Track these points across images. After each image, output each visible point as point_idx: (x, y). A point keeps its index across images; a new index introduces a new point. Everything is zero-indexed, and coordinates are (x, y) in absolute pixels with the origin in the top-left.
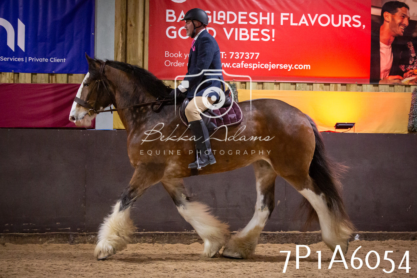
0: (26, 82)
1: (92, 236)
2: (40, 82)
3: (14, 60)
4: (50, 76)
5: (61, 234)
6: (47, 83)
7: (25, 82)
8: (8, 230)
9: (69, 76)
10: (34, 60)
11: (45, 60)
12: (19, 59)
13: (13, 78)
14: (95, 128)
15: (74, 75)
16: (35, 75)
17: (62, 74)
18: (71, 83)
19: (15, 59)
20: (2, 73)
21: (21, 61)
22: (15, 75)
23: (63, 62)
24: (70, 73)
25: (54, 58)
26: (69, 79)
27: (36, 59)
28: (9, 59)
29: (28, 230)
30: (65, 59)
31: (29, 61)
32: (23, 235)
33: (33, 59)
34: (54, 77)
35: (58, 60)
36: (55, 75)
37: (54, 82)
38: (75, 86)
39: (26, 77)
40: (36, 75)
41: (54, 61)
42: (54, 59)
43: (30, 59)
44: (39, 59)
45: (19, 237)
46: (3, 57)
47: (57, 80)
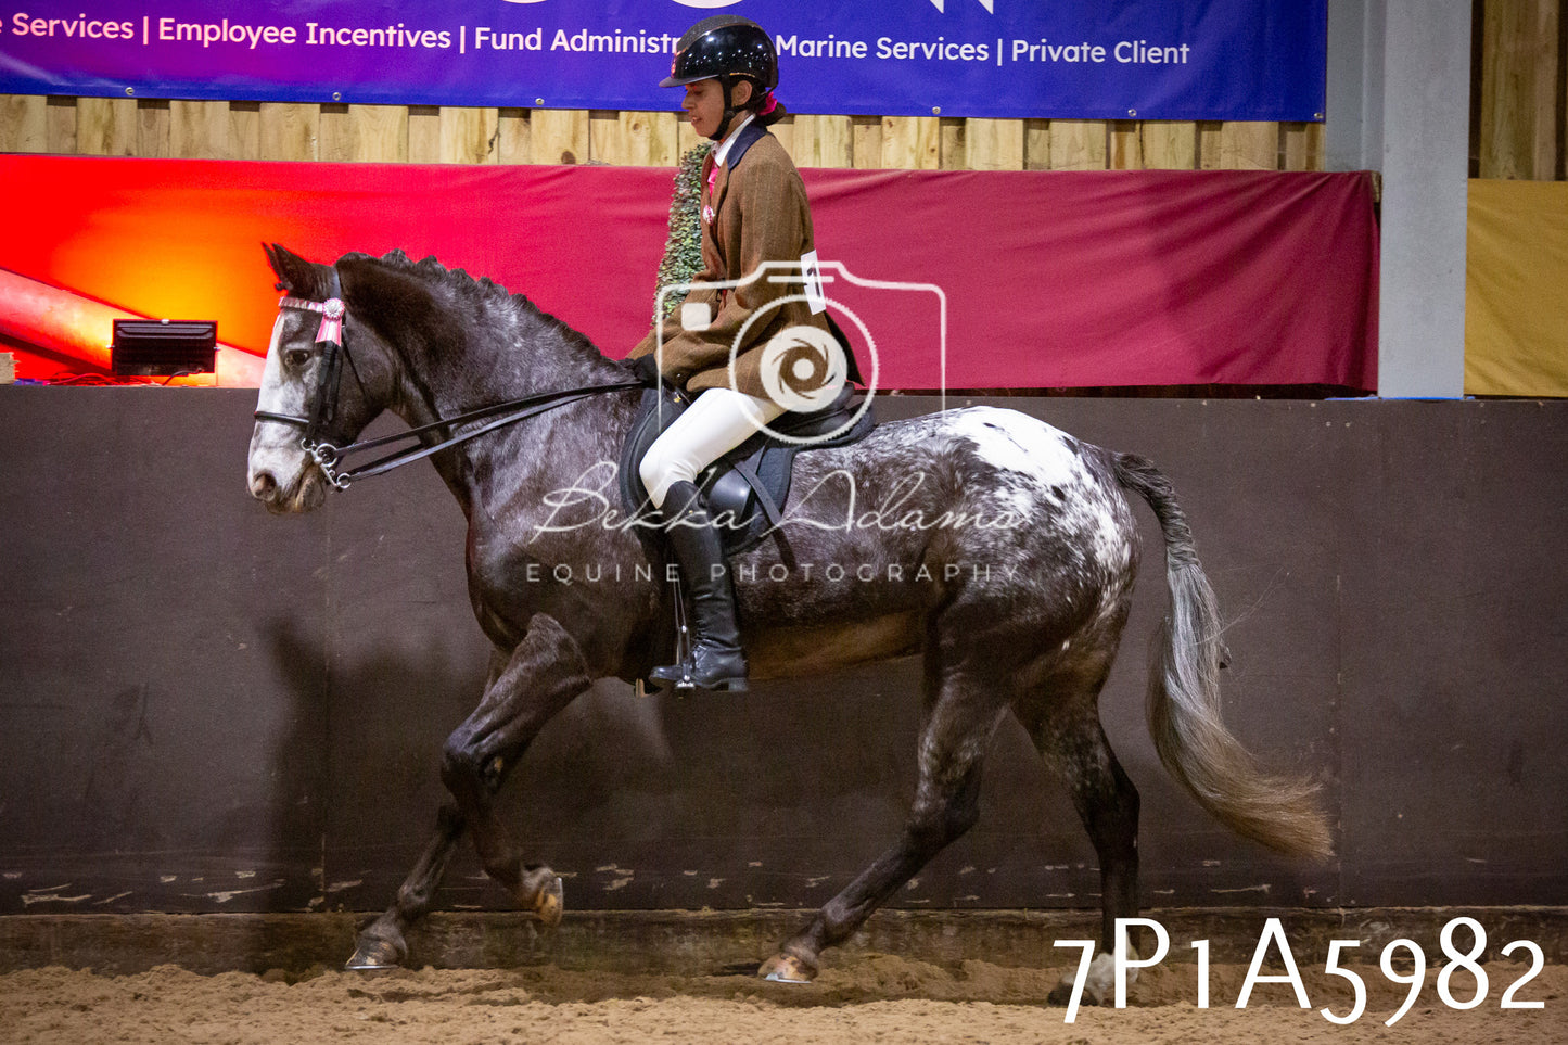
0: (1000, 161)
1: (1372, 925)
2: (1064, 163)
3: (941, 57)
4: (1113, 135)
5: (1227, 917)
6: (1100, 167)
7: (995, 165)
8: (975, 898)
9: (1205, 134)
10: (1038, 53)
11: (1093, 54)
12: (966, 51)
13: (935, 143)
14: (1375, 393)
15: (1230, 127)
16: (1041, 129)
17: (1174, 125)
18: (1210, 169)
19: (944, 52)
20: (885, 119)
21: (975, 59)
22: (945, 127)
23: (1176, 61)
24: (1209, 119)
25: (1136, 43)
26: (1203, 150)
27: (1047, 49)
28: (919, 51)
29: (1070, 895)
30: (1185, 49)
31: (1015, 58)
32: (1046, 919)
33: (1033, 49)
34: (1130, 139)
35: (1154, 55)
36: (1138, 126)
37: (1131, 165)
38: (1244, 181)
39: (1000, 137)
40: (1047, 128)
41: (1136, 60)
42: (1132, 48)
43: (1020, 47)
44: (1061, 48)
45: (1027, 933)
46: (889, 41)
47: (1148, 153)
